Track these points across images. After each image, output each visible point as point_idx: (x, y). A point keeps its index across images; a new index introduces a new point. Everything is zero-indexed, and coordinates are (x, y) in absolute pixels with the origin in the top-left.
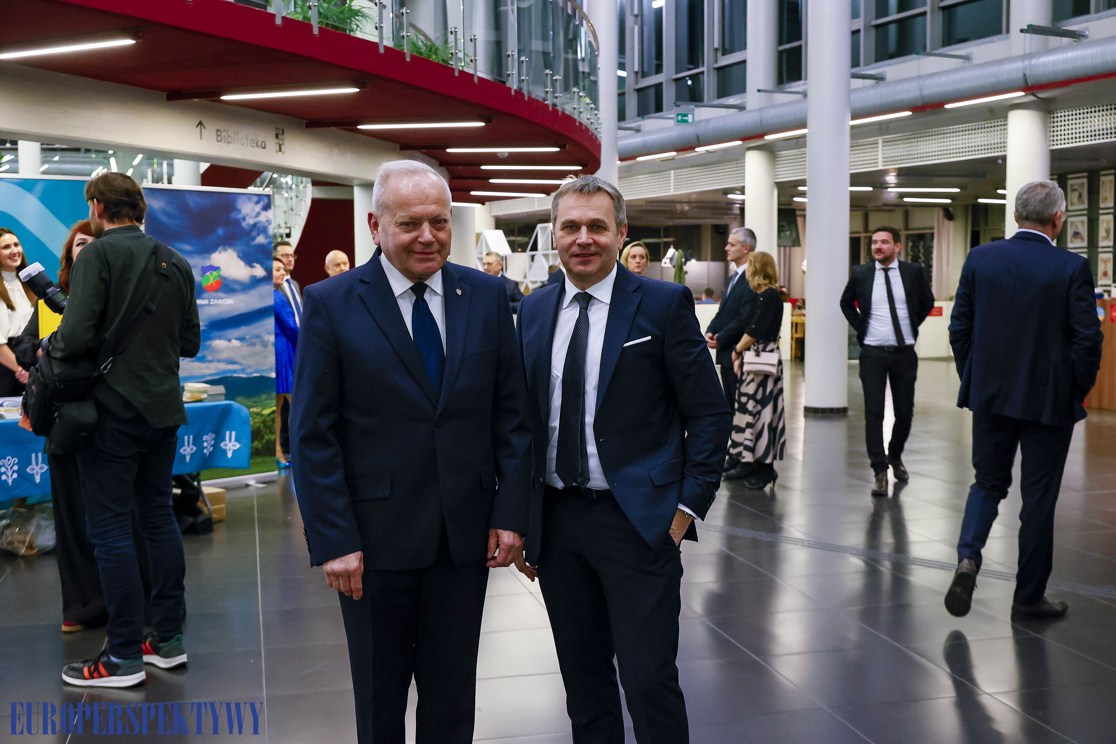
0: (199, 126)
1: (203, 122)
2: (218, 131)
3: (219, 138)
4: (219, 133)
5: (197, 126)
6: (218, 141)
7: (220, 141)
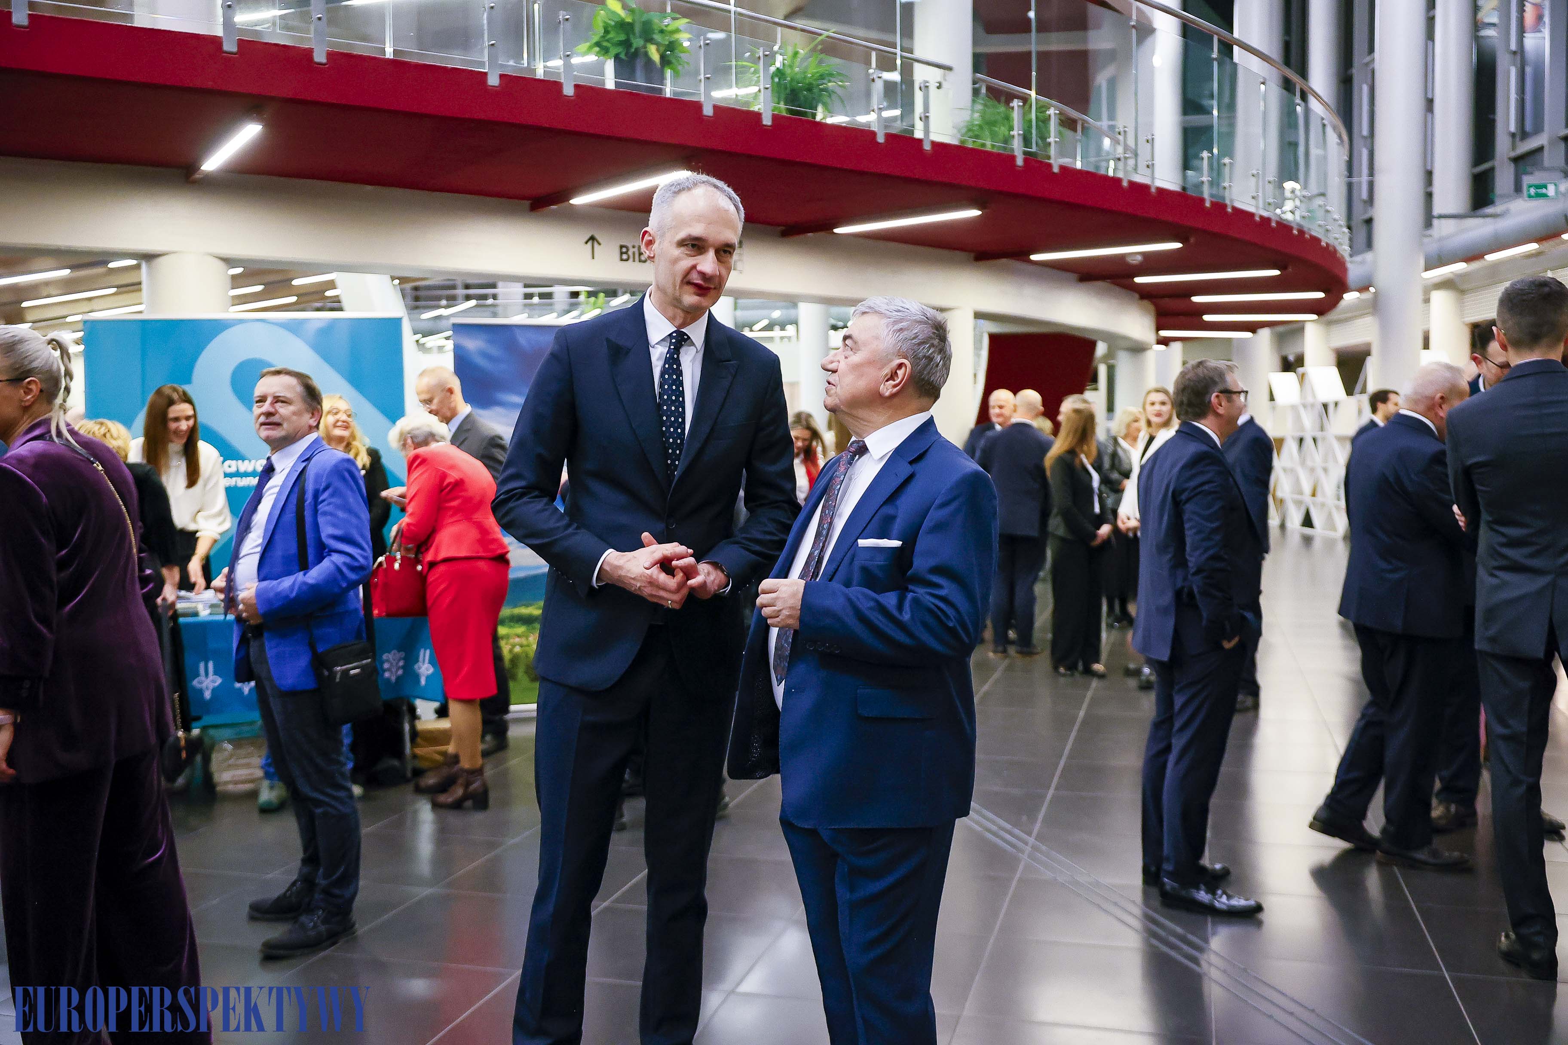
0: (590, 243)
1: (597, 236)
2: (622, 247)
3: (625, 257)
4: (624, 250)
5: (586, 243)
6: (622, 260)
7: (627, 260)
